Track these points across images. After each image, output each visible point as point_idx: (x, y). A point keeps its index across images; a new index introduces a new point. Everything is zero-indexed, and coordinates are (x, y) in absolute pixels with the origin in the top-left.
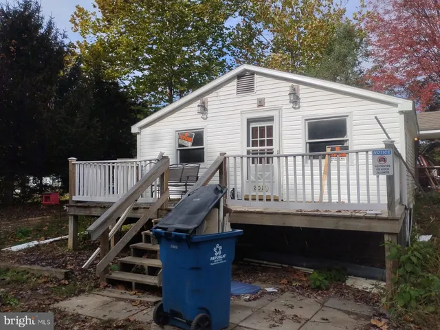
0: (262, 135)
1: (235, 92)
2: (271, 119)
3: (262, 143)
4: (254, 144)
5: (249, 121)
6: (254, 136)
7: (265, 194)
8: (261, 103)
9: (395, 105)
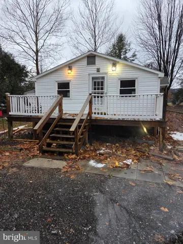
0: (98, 85)
1: (86, 64)
2: (103, 78)
3: (98, 89)
4: (95, 89)
5: (93, 78)
6: (95, 85)
7: (100, 112)
8: (98, 70)
9: (158, 74)
